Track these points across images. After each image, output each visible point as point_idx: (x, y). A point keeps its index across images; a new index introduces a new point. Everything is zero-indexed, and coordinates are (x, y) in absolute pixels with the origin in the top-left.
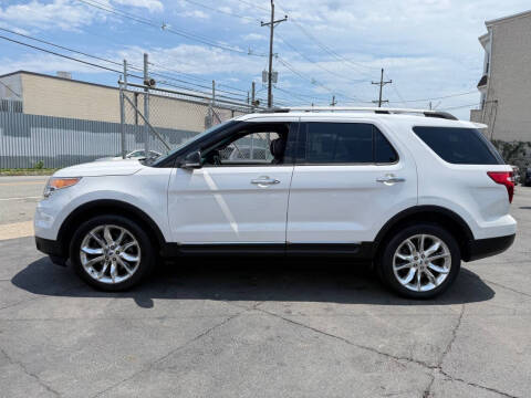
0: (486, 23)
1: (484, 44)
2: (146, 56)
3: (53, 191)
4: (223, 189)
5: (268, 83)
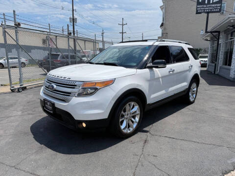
2: (14, 11)
3: (96, 89)
4: (163, 76)
5: (72, 23)
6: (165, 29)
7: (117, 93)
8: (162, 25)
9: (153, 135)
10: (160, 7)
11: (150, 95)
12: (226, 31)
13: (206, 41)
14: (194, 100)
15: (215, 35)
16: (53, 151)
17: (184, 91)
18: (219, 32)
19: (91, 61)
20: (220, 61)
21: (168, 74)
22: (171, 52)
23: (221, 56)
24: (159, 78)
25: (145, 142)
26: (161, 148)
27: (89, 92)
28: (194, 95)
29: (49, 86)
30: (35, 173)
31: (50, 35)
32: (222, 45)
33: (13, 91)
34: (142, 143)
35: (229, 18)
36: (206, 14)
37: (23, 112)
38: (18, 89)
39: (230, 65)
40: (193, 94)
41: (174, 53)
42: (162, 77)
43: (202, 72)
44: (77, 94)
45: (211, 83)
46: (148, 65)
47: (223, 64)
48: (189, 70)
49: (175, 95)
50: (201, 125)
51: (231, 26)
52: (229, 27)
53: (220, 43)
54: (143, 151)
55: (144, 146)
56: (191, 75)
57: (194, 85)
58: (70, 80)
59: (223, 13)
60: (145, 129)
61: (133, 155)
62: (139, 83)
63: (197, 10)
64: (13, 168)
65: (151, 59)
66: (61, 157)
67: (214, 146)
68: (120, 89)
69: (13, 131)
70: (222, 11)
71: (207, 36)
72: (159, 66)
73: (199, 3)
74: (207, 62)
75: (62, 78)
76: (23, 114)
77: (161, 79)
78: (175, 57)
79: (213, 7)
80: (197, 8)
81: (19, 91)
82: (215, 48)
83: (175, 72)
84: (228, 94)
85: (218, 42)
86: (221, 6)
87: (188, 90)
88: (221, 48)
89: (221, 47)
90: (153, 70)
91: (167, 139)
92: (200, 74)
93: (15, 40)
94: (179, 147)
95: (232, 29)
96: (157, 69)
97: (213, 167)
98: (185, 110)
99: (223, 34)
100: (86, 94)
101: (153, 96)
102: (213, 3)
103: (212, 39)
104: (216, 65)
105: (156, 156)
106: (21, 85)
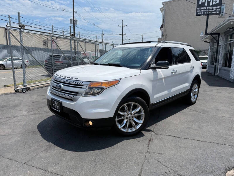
0: (162, 3)
1: (162, 11)
2: (19, 13)
3: (103, 89)
4: (165, 76)
5: (73, 25)
6: (165, 31)
7: (123, 93)
8: (162, 27)
9: (157, 134)
10: (160, 9)
11: (154, 96)
12: (225, 33)
13: (206, 43)
14: (196, 101)
15: (215, 37)
16: (61, 149)
17: (186, 92)
18: (219, 34)
19: (95, 62)
20: (219, 63)
21: (170, 74)
22: (173, 53)
23: (221, 58)
24: (162, 79)
25: (150, 141)
26: (166, 146)
27: (95, 91)
28: (196, 96)
29: (56, 86)
30: (46, 169)
31: (53, 36)
32: (221, 47)
33: (17, 91)
34: (147, 142)
35: (229, 20)
36: (206, 16)
37: (29, 112)
38: (22, 89)
39: (230, 66)
40: (194, 95)
41: (176, 54)
42: (165, 78)
43: (203, 73)
44: (84, 93)
45: (211, 84)
46: (152, 66)
47: (223, 66)
48: (191, 71)
49: (177, 95)
50: (203, 124)
51: (230, 28)
52: (228, 29)
53: (219, 45)
54: (148, 149)
55: (149, 144)
56: (192, 76)
57: (196, 86)
58: (77, 80)
59: (222, 15)
60: (148, 128)
61: (139, 152)
62: (142, 84)
63: (197, 13)
64: (25, 165)
65: (154, 60)
66: (69, 154)
67: (217, 145)
68: (125, 89)
69: (21, 130)
70: (221, 13)
71: (207, 38)
72: (163, 67)
73: (199, 5)
74: (207, 64)
75: (70, 79)
76: (29, 114)
77: (164, 80)
78: (177, 58)
79: (213, 9)
80: (197, 10)
81: (23, 92)
82: (215, 50)
83: (177, 73)
84: (228, 95)
85: (218, 43)
86: (220, 9)
87: (190, 90)
88: (221, 50)
89: (221, 48)
90: (156, 71)
91: (171, 137)
92: (201, 75)
93: (20, 41)
94: (183, 145)
95: (232, 31)
96: (160, 70)
97: (217, 164)
98: (187, 111)
99: (223, 36)
100: (93, 94)
101: (156, 96)
102: (213, 6)
103: (211, 40)
104: (215, 66)
105: (161, 154)
106: (25, 86)
